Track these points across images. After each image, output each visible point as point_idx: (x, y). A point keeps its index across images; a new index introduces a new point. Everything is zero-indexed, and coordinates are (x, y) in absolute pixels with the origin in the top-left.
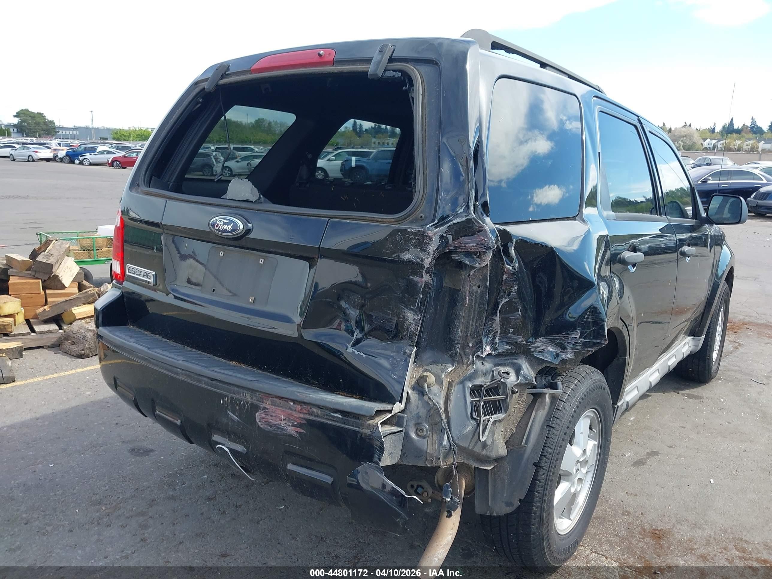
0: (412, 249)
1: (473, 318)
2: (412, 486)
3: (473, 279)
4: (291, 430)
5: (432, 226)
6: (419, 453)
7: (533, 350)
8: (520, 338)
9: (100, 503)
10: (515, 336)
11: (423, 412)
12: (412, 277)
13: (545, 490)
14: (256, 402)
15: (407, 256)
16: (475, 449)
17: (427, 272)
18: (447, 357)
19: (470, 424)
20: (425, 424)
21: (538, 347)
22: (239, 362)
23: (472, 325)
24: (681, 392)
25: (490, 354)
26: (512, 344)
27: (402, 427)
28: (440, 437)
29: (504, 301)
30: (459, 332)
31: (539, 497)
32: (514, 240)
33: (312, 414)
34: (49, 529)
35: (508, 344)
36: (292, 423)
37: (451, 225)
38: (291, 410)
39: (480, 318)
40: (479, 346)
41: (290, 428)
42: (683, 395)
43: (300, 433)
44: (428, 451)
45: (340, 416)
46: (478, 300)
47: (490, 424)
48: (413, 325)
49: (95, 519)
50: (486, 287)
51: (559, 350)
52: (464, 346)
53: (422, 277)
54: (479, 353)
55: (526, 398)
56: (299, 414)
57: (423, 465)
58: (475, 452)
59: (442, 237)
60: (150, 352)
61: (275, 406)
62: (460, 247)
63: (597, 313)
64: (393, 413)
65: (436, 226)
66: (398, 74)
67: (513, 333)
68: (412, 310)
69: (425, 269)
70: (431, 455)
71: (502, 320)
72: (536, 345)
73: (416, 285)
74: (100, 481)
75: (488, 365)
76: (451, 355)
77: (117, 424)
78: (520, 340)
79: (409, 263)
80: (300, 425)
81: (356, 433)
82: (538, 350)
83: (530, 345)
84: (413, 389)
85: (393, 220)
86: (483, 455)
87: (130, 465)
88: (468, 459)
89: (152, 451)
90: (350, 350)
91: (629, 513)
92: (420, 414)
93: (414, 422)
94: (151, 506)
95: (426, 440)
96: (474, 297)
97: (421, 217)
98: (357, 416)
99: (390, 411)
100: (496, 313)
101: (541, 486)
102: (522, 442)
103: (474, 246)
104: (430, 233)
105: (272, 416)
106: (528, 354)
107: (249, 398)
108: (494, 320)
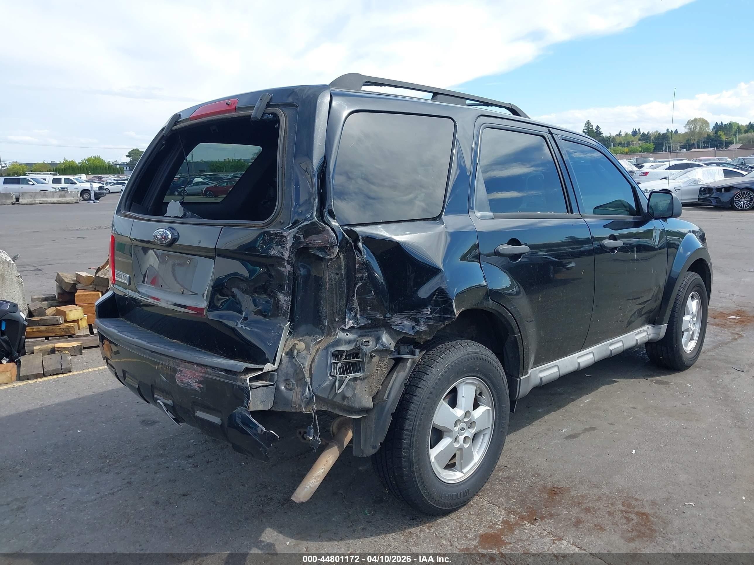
0: (276, 247)
1: (336, 299)
2: (300, 433)
3: (330, 268)
4: (195, 386)
5: (287, 228)
6: (287, 402)
7: (391, 324)
8: (378, 314)
9: (106, 457)
10: (373, 313)
11: (291, 371)
12: (279, 268)
13: (412, 438)
14: (175, 367)
15: (273, 252)
16: (335, 400)
17: (288, 264)
18: (318, 330)
19: (328, 380)
20: (292, 380)
21: (396, 321)
22: (178, 340)
23: (337, 304)
24: (649, 379)
25: (352, 328)
26: (371, 319)
27: (273, 382)
28: (303, 389)
29: (359, 284)
30: (325, 309)
31: (407, 444)
32: (360, 237)
33: (207, 373)
34: (64, 474)
35: (368, 319)
36: (196, 380)
37: (300, 227)
38: (195, 370)
39: (342, 298)
40: (343, 320)
41: (194, 384)
42: (652, 381)
43: (200, 387)
44: (293, 400)
45: (224, 374)
46: (338, 284)
47: (347, 380)
48: (285, 305)
49: (99, 468)
50: (342, 274)
51: (414, 324)
52: (332, 321)
53: (285, 268)
54: (343, 326)
55: (388, 362)
56: (199, 372)
57: (290, 411)
58: (335, 402)
59: (295, 236)
60: (121, 334)
61: (186, 368)
62: (311, 243)
63: (445, 293)
64: (264, 371)
65: (290, 228)
66: (271, 116)
67: (371, 310)
68: (283, 293)
69: (286, 262)
70: (295, 403)
71: (359, 300)
72: (393, 320)
73: (283, 274)
74: (111, 442)
75: (351, 336)
76: (321, 328)
77: (137, 403)
78: (378, 315)
79: (274, 257)
80: (200, 382)
81: (233, 385)
82: (396, 323)
83: (387, 320)
84: (287, 354)
85: (262, 225)
86: (345, 405)
87: (137, 432)
88: (333, 408)
89: (158, 422)
90: (240, 326)
91: (539, 475)
92: (289, 372)
93: (284, 378)
94: (143, 460)
95: (292, 392)
96: (334, 282)
97: (280, 222)
98: (235, 373)
99: (262, 370)
100: (354, 295)
101: (408, 435)
102: (384, 397)
103: (320, 243)
104: (285, 234)
105: (184, 376)
106: (388, 328)
107: (171, 363)
108: (353, 300)
